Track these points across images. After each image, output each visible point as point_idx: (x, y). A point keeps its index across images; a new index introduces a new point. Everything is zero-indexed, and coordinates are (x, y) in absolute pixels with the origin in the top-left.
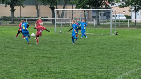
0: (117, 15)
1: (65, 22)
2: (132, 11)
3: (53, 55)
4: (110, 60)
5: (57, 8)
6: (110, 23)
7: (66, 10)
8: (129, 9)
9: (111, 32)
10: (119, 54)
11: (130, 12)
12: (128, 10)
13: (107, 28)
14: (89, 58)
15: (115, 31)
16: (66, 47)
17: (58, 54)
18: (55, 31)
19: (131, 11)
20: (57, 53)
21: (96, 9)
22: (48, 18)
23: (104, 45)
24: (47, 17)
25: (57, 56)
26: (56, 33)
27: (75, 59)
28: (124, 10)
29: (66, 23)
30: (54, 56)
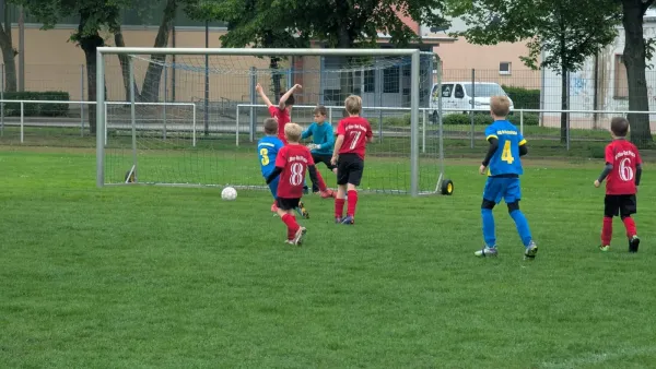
0: (463, 84)
1: (162, 122)
2: (544, 64)
3: (66, 299)
4: (380, 326)
5: (119, 43)
6: (409, 130)
7: (174, 54)
8: (526, 53)
9: (415, 180)
10: (437, 297)
11: (534, 68)
12: (522, 58)
13: (397, 158)
14: (263, 317)
15: (437, 173)
16: (146, 261)
17: (93, 296)
18: (99, 172)
19: (537, 64)
20: (89, 291)
21: (336, 47)
22: (67, 99)
23: (365, 248)
24: (65, 96)
25: (87, 306)
26: (102, 182)
27: (188, 323)
28: (505, 60)
29: (169, 127)
30: (67, 308)
